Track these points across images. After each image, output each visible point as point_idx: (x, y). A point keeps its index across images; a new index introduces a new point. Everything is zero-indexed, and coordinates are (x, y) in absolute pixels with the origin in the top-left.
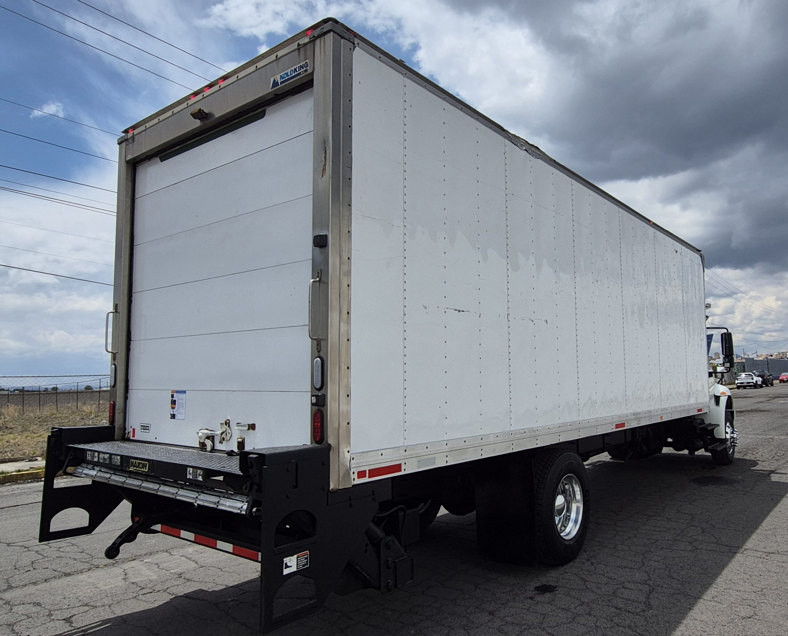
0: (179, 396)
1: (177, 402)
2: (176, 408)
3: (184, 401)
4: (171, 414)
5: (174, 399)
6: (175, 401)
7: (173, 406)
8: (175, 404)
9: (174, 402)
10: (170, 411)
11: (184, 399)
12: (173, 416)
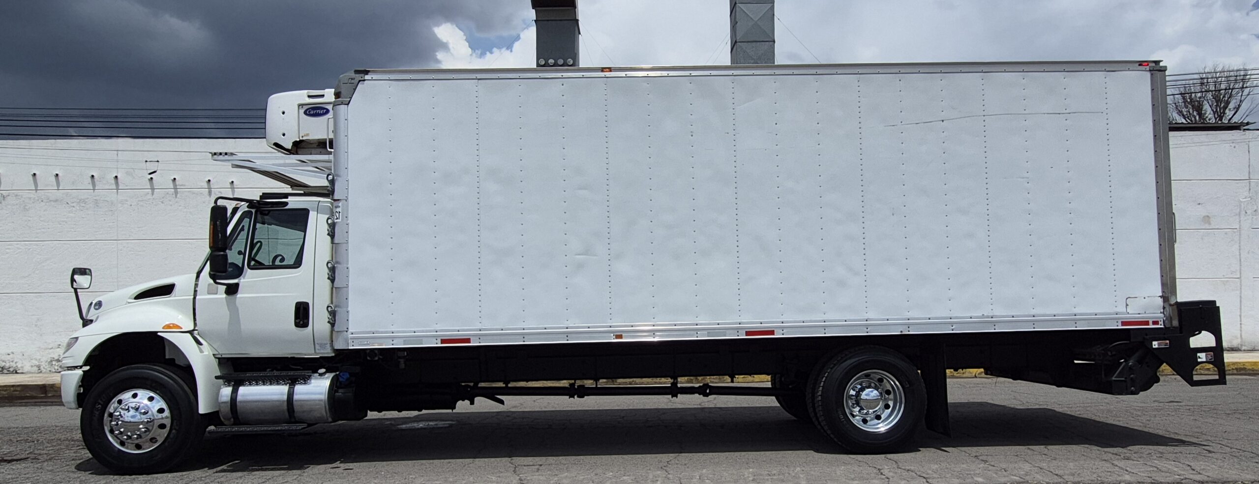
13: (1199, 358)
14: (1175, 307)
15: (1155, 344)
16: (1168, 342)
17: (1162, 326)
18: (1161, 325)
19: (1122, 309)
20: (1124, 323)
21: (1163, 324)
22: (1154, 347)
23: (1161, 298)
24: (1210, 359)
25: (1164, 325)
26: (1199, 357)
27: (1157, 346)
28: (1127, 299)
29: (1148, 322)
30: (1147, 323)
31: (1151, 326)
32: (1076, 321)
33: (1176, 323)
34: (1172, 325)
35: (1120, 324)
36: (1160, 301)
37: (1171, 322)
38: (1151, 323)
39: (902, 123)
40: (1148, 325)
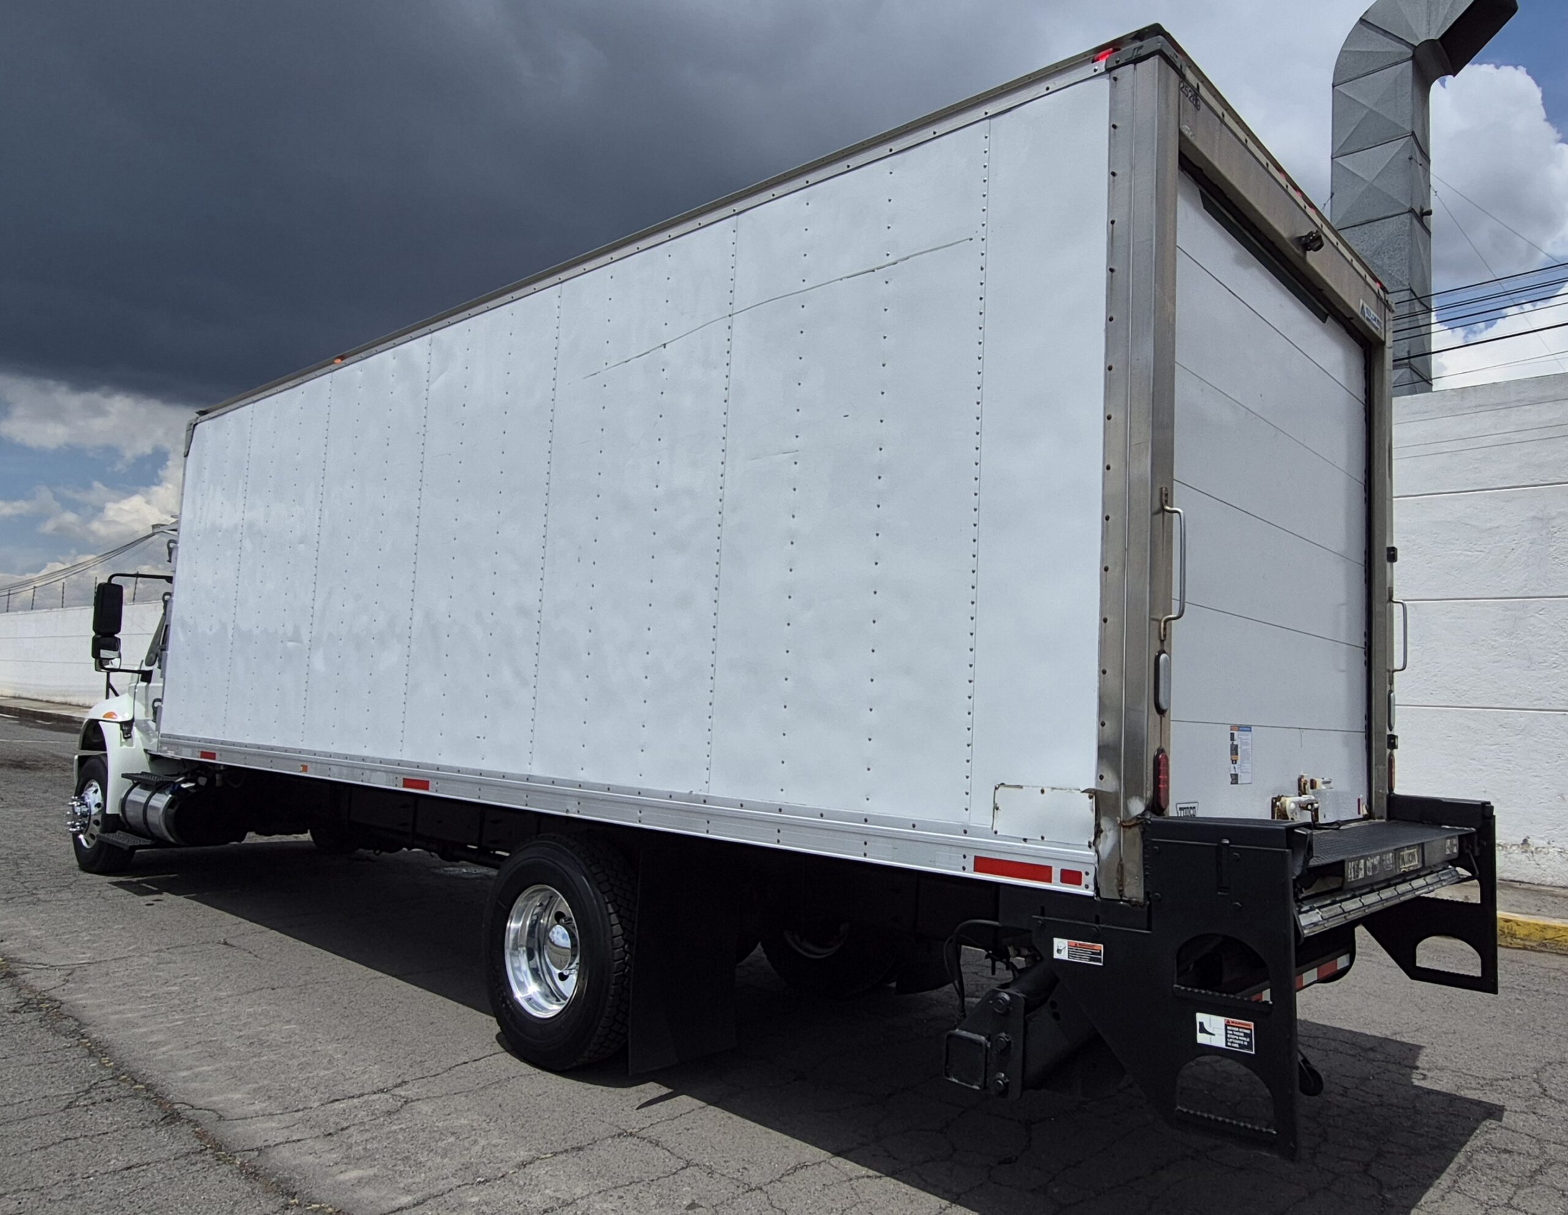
0: (1243, 737)
1: (1239, 750)
2: (1238, 762)
3: (1249, 747)
4: (1231, 775)
5: (1235, 743)
6: (1237, 746)
7: (1234, 757)
8: (1237, 754)
9: (1234, 750)
10: (1230, 769)
11: (1250, 742)
12: (1235, 779)
13: (1203, 1030)
14: (1137, 830)
15: (1062, 948)
16: (1100, 947)
17: (1090, 892)
18: (1087, 887)
19: (980, 818)
20: (981, 864)
21: (1092, 887)
22: (1056, 956)
23: (1091, 797)
24: (1241, 1046)
25: (1097, 889)
26: (1201, 1024)
27: (1064, 956)
28: (996, 789)
29: (1049, 869)
30: (1043, 873)
31: (1056, 885)
32: (866, 838)
33: (1135, 891)
34: (1121, 892)
35: (970, 863)
36: (1086, 807)
37: (1121, 883)
38: (1056, 875)
39: (608, 366)
40: (1049, 880)
